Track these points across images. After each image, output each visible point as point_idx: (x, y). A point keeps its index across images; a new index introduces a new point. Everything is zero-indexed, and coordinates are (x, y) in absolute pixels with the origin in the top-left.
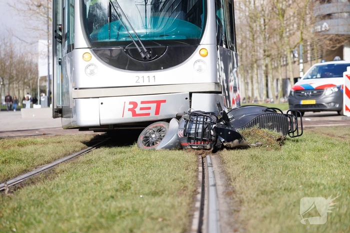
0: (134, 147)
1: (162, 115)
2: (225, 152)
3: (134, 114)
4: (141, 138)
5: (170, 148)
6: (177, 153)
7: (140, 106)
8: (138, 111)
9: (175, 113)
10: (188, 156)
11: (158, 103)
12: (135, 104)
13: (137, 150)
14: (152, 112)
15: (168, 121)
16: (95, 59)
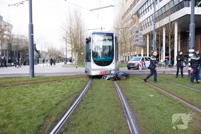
0: (101, 79)
1: (106, 74)
2: (117, 81)
3: (101, 74)
4: (102, 78)
5: (107, 80)
6: (109, 81)
7: (102, 72)
8: (102, 73)
9: (108, 73)
10: (111, 81)
11: (106, 72)
13: (102, 79)
14: (104, 73)
15: (107, 75)
16: (95, 64)
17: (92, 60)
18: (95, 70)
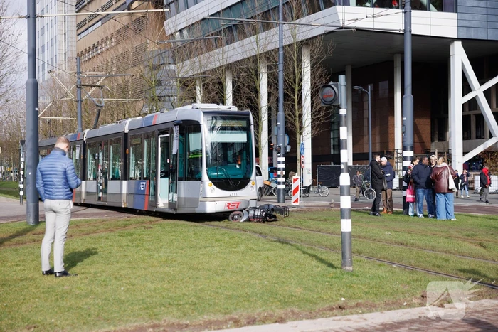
5: (245, 221)
8: (230, 207)
11: (238, 204)
12: (229, 204)
14: (235, 207)
15: (242, 210)
16: (213, 186)
17: (205, 177)
18: (214, 199)
